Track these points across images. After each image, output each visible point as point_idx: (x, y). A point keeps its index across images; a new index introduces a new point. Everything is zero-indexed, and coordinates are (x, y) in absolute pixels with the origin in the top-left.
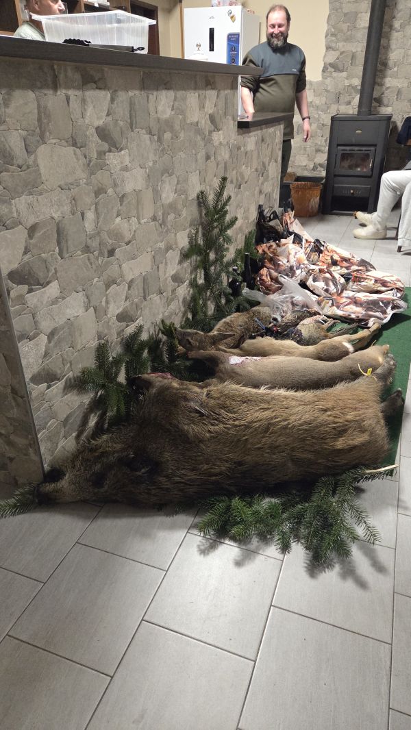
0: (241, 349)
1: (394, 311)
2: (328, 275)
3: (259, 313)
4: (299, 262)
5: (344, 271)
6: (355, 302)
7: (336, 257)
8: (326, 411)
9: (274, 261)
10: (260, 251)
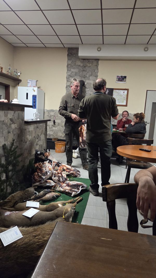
0: (14, 208)
1: (82, 188)
2: (60, 175)
3: (28, 191)
4: (50, 170)
5: (68, 173)
6: (68, 185)
7: (65, 168)
8: (36, 236)
9: (41, 170)
10: (36, 166)
